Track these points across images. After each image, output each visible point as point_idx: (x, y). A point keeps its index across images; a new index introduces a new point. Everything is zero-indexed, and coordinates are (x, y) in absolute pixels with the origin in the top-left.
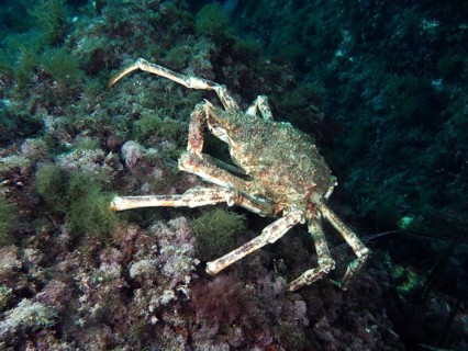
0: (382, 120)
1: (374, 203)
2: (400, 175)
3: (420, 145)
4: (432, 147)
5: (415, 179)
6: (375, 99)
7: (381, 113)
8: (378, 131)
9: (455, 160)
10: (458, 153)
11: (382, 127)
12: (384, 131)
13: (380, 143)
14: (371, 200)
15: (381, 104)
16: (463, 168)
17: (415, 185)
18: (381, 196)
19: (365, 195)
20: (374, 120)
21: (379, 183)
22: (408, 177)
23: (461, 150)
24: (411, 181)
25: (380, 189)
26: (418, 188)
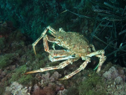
0: (15, 11)
1: (34, 35)
2: (34, 22)
3: (32, 10)
4: (35, 8)
5: (39, 20)
6: (7, 6)
7: (13, 9)
8: (17, 15)
9: (44, 7)
10: (43, 4)
11: (17, 13)
12: (18, 13)
13: (21, 17)
14: (33, 34)
15: (10, 6)
16: (47, 8)
17: (40, 21)
18: (35, 31)
19: (30, 34)
20: (13, 12)
21: (30, 28)
22: (36, 21)
23: (43, 3)
24: (38, 21)
25: (32, 30)
26: (41, 21)
